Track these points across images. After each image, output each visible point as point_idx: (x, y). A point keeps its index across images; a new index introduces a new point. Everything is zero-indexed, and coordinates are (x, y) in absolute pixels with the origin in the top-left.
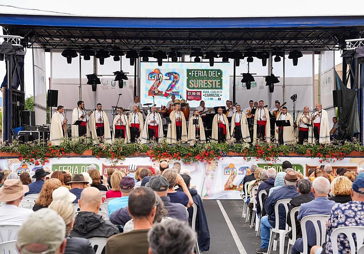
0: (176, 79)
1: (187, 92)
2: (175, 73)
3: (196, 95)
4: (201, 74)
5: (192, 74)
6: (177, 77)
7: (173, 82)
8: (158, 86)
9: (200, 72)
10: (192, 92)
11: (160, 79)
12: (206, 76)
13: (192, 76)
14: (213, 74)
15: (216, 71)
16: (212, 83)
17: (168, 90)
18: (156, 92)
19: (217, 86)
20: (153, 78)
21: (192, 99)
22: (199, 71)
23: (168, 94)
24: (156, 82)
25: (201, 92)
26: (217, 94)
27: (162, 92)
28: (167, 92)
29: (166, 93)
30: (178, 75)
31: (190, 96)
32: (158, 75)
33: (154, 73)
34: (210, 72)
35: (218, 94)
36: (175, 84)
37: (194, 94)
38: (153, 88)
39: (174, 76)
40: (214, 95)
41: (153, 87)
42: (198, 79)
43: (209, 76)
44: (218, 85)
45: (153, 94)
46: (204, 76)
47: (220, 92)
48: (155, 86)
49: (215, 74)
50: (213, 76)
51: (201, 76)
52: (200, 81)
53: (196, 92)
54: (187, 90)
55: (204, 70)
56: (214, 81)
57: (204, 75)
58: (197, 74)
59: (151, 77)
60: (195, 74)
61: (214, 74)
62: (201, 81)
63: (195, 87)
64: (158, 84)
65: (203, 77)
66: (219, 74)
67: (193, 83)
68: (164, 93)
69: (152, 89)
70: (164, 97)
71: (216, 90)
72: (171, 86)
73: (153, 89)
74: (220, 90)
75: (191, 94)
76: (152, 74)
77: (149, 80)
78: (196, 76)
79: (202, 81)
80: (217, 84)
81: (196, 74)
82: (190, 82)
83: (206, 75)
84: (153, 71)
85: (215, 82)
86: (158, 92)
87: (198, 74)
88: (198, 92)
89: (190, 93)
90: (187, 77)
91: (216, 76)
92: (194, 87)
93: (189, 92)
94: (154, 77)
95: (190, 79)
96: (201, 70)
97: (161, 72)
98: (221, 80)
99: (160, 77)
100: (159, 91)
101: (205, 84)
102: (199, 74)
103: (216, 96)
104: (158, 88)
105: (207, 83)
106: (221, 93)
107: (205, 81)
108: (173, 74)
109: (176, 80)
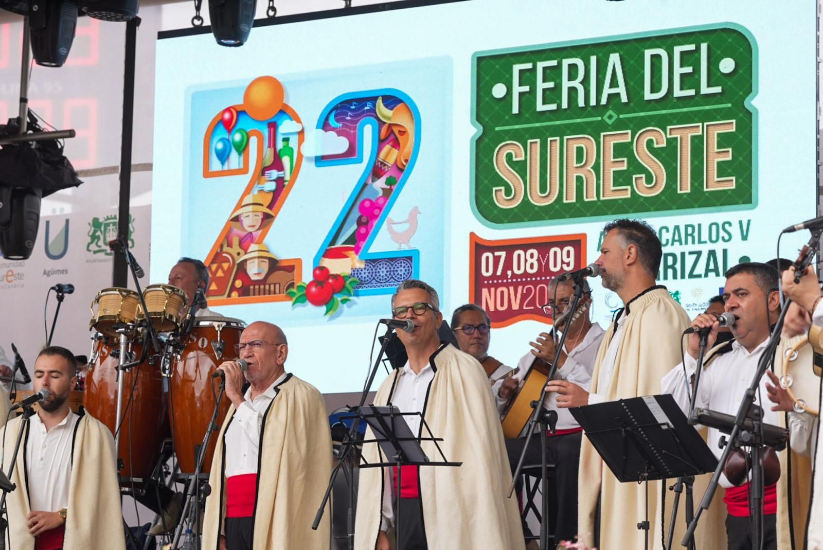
0: (396, 144)
1: (478, 247)
2: (392, 100)
3: (544, 270)
4: (585, 82)
5: (517, 89)
6: (403, 133)
7: (377, 171)
8: (267, 219)
9: (573, 68)
10: (510, 247)
11: (286, 160)
12: (624, 99)
13: (515, 110)
14: (678, 71)
15: (704, 47)
16: (668, 155)
17: (339, 244)
18: (254, 270)
19: (714, 183)
20: (235, 160)
21: (515, 307)
22: (566, 62)
23: (337, 277)
24: (255, 191)
25: (578, 243)
26: (712, 253)
27: (291, 268)
28: (328, 263)
29: (321, 274)
30: (412, 112)
31: (495, 282)
32: (273, 126)
33: (240, 112)
34: (656, 58)
35: (719, 247)
36: (387, 193)
37: (527, 262)
38: (236, 241)
39: (381, 123)
40: (690, 260)
41: (237, 231)
42: (560, 132)
43: (648, 96)
44: (723, 169)
45: (233, 288)
46: (604, 101)
47: (735, 230)
48: (250, 221)
49: (697, 70)
50: (677, 93)
51: (581, 103)
52: (574, 146)
53: (543, 246)
54: (472, 235)
55: (602, 48)
56: (684, 135)
57: (607, 91)
58: (551, 85)
59: (220, 146)
60: (533, 91)
61: (683, 76)
62: (580, 150)
63: (538, 201)
64: (270, 207)
65: (599, 109)
66: (727, 65)
67: (520, 168)
68: (307, 277)
69: (230, 245)
70: (309, 306)
71: (703, 218)
72: (356, 214)
73: (236, 249)
74: (733, 215)
75: (508, 265)
76: (229, 126)
77: (208, 174)
78: (540, 107)
79: (588, 143)
80: (715, 156)
81: (541, 86)
82: (502, 168)
83: (621, 90)
84: (238, 101)
85: (697, 144)
86: (265, 267)
87: (558, 88)
88: (561, 242)
89: (497, 260)
90: (479, 118)
91: (705, 90)
92: (526, 202)
93: (493, 247)
94: (243, 149)
95: (500, 137)
96: (582, 50)
97: (291, 104)
98: (746, 120)
99: (280, 145)
100: (274, 265)
101: (613, 166)
102: (566, 84)
103: (700, 269)
104: (267, 240)
105: (633, 161)
106: (744, 238)
107: (611, 140)
108: (372, 112)
109: (395, 152)
